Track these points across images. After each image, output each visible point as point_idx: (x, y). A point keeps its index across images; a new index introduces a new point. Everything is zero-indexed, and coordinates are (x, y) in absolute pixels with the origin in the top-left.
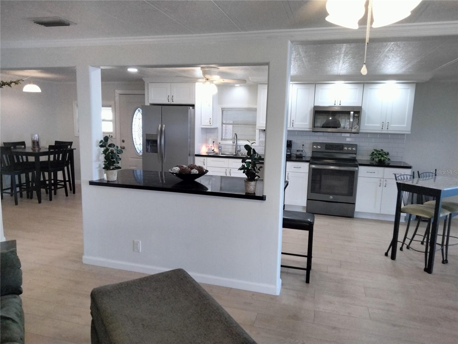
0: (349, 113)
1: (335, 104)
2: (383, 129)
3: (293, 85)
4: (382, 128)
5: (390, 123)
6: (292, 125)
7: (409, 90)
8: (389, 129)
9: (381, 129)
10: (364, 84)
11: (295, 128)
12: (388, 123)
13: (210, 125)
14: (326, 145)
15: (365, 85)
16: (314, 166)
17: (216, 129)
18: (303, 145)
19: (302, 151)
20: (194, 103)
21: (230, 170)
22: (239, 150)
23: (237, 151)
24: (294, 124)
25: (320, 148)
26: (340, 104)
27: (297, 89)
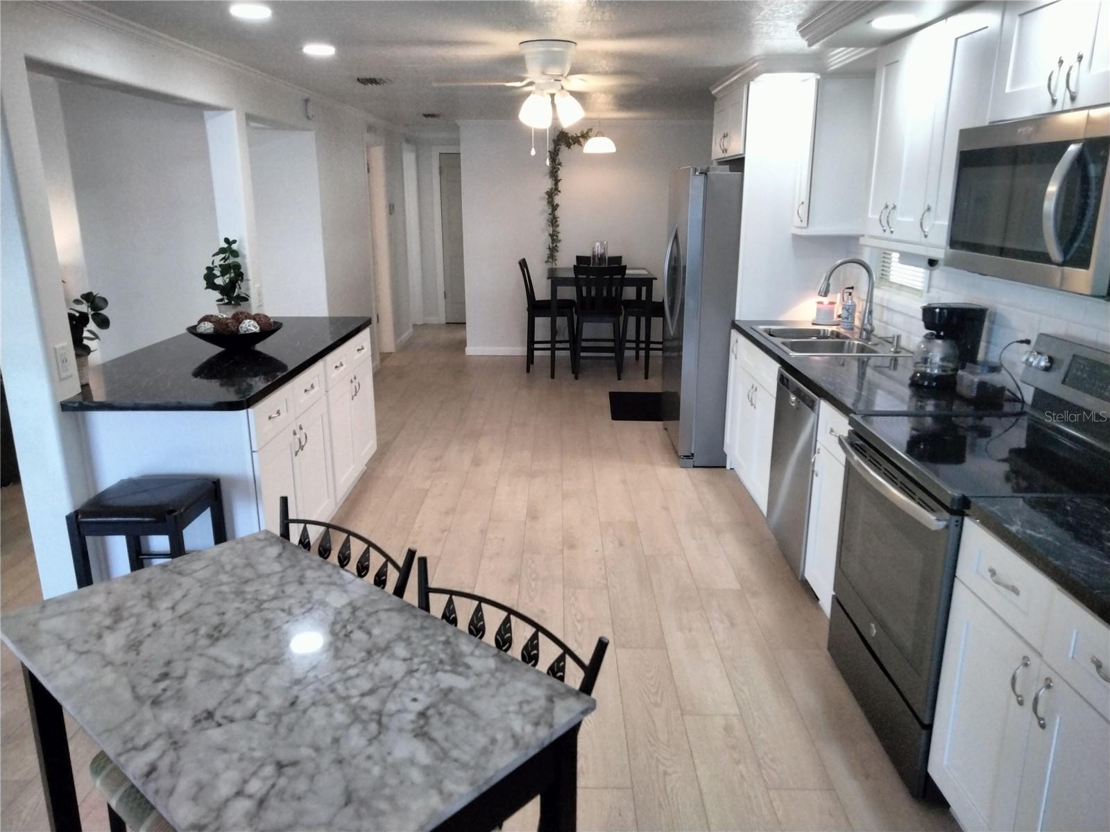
1: (1054, 102)
6: (922, 232)
11: (931, 246)
13: (800, 224)
14: (1074, 357)
18: (1027, 342)
19: (994, 369)
20: (742, 152)
21: (757, 388)
22: (868, 327)
23: (864, 329)
24: (928, 228)
25: (1046, 369)
26: (1073, 98)
27: (956, 40)
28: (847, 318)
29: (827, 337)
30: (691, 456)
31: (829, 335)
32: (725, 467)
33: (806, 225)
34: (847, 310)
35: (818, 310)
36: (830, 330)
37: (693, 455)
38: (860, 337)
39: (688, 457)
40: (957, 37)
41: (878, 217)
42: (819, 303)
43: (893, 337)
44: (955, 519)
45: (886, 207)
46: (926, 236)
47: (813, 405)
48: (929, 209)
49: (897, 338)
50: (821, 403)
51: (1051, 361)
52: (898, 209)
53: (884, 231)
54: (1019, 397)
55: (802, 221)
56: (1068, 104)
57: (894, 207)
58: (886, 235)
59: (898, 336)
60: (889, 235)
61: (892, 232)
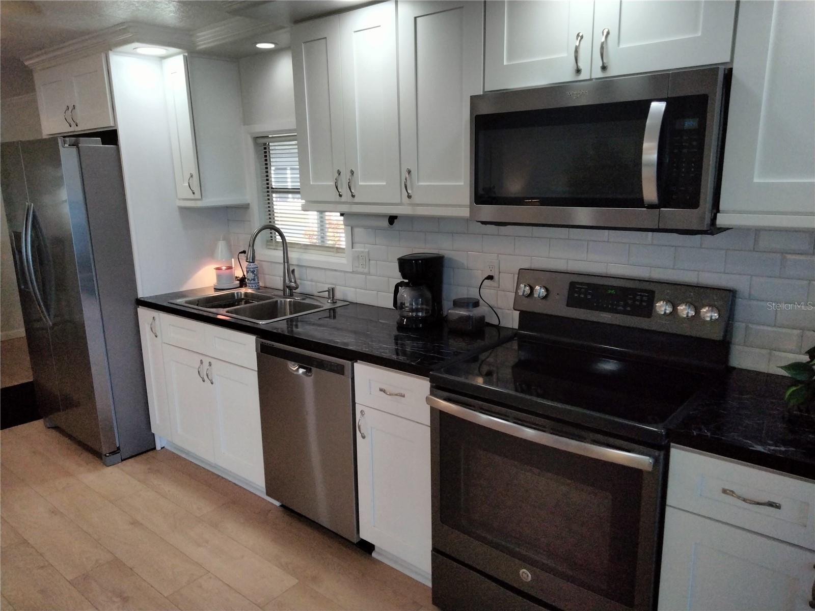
0: (642, 108)
1: (578, 71)
6: (405, 193)
11: (418, 205)
13: (193, 197)
14: (572, 284)
16: (444, 405)
17: (246, 207)
18: (490, 278)
19: (476, 304)
20: (112, 124)
21: (210, 364)
22: (293, 284)
23: (288, 287)
24: (412, 190)
25: (545, 297)
26: (604, 68)
27: (415, 18)
28: (254, 280)
30: (117, 451)
31: (243, 297)
32: (155, 448)
33: (200, 197)
34: (253, 272)
35: (218, 276)
36: (243, 293)
37: (118, 448)
38: (284, 294)
39: (113, 453)
40: (416, 16)
42: (218, 269)
43: (328, 291)
44: (662, 453)
45: (339, 173)
46: (409, 197)
47: (340, 370)
48: (409, 172)
49: (332, 291)
50: (355, 364)
51: (547, 290)
52: (359, 173)
53: (340, 196)
54: (496, 322)
55: (194, 193)
56: (598, 74)
57: (352, 172)
58: (343, 199)
59: (333, 289)
60: (350, 199)
61: (353, 196)
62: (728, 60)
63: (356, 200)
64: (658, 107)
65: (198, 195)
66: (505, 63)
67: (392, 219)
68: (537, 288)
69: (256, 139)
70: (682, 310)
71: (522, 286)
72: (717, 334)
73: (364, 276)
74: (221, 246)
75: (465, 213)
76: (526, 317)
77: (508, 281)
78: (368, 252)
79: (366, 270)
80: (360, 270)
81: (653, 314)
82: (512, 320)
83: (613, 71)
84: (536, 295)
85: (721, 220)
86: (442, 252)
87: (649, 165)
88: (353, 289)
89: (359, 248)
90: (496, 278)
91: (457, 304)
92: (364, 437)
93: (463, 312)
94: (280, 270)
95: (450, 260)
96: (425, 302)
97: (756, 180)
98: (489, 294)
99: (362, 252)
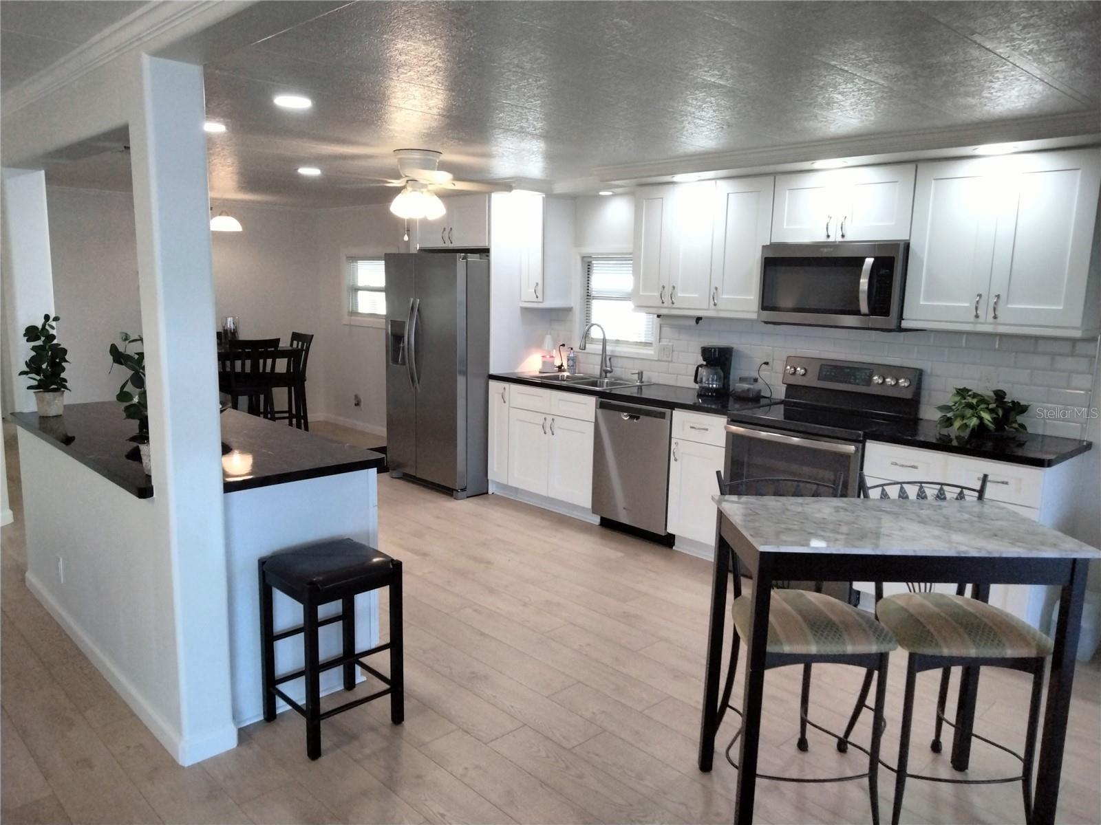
0: (859, 261)
1: (828, 236)
2: (981, 319)
3: (716, 182)
4: (977, 316)
5: (1003, 297)
6: (712, 303)
7: (1079, 172)
8: (1000, 320)
9: (972, 319)
10: (916, 162)
11: (721, 310)
12: (998, 296)
13: (535, 300)
14: (822, 366)
15: (920, 165)
16: (734, 428)
17: (568, 310)
18: (767, 363)
19: (756, 380)
20: (487, 245)
21: (553, 420)
22: (609, 369)
23: (604, 370)
24: (717, 300)
25: (804, 375)
26: (843, 236)
27: (728, 194)
28: (573, 366)
29: (564, 381)
31: (565, 378)
32: (487, 493)
33: (541, 300)
34: (572, 361)
35: (543, 362)
36: (565, 375)
37: (466, 489)
38: (601, 375)
39: (463, 490)
41: (657, 294)
42: (543, 357)
43: (638, 374)
44: (861, 445)
45: (664, 287)
46: (715, 305)
47: (662, 416)
48: (716, 289)
49: (641, 374)
50: (674, 412)
51: (806, 370)
52: (678, 289)
53: (663, 303)
54: (768, 395)
55: (537, 297)
56: (839, 239)
57: (674, 287)
58: (665, 305)
59: (642, 373)
60: (670, 305)
61: (673, 303)
62: (908, 238)
63: (675, 306)
64: (869, 261)
65: (540, 299)
66: (785, 227)
67: (698, 319)
68: (799, 369)
69: (583, 258)
70: (889, 382)
71: (788, 367)
72: (908, 395)
73: (667, 363)
74: (548, 341)
75: (754, 316)
76: (791, 388)
77: (778, 366)
78: (673, 346)
79: (670, 359)
80: (665, 359)
81: (872, 384)
82: (780, 393)
83: (847, 239)
84: (797, 373)
85: (904, 324)
86: (732, 345)
87: (864, 292)
88: (657, 374)
89: (664, 342)
90: (771, 363)
91: (742, 380)
92: (676, 460)
93: (746, 386)
94: (598, 360)
95: (738, 351)
96: (719, 379)
97: (921, 303)
98: (765, 374)
99: (668, 345)
